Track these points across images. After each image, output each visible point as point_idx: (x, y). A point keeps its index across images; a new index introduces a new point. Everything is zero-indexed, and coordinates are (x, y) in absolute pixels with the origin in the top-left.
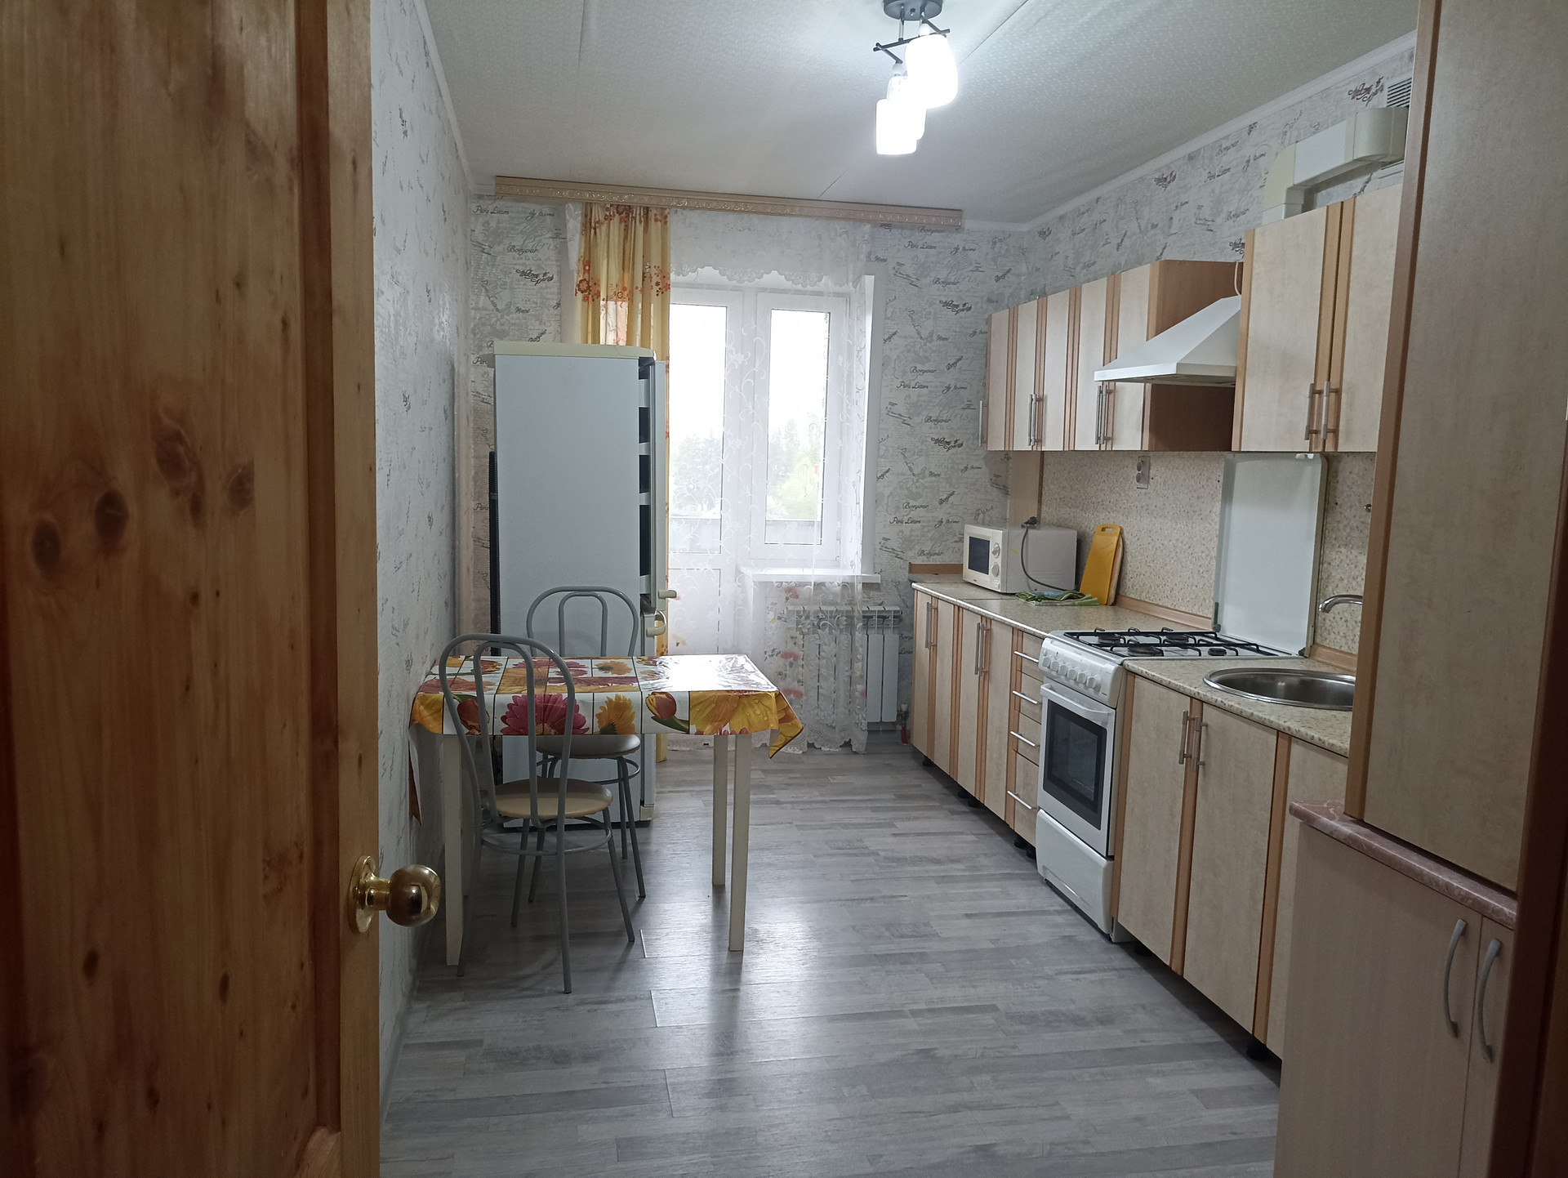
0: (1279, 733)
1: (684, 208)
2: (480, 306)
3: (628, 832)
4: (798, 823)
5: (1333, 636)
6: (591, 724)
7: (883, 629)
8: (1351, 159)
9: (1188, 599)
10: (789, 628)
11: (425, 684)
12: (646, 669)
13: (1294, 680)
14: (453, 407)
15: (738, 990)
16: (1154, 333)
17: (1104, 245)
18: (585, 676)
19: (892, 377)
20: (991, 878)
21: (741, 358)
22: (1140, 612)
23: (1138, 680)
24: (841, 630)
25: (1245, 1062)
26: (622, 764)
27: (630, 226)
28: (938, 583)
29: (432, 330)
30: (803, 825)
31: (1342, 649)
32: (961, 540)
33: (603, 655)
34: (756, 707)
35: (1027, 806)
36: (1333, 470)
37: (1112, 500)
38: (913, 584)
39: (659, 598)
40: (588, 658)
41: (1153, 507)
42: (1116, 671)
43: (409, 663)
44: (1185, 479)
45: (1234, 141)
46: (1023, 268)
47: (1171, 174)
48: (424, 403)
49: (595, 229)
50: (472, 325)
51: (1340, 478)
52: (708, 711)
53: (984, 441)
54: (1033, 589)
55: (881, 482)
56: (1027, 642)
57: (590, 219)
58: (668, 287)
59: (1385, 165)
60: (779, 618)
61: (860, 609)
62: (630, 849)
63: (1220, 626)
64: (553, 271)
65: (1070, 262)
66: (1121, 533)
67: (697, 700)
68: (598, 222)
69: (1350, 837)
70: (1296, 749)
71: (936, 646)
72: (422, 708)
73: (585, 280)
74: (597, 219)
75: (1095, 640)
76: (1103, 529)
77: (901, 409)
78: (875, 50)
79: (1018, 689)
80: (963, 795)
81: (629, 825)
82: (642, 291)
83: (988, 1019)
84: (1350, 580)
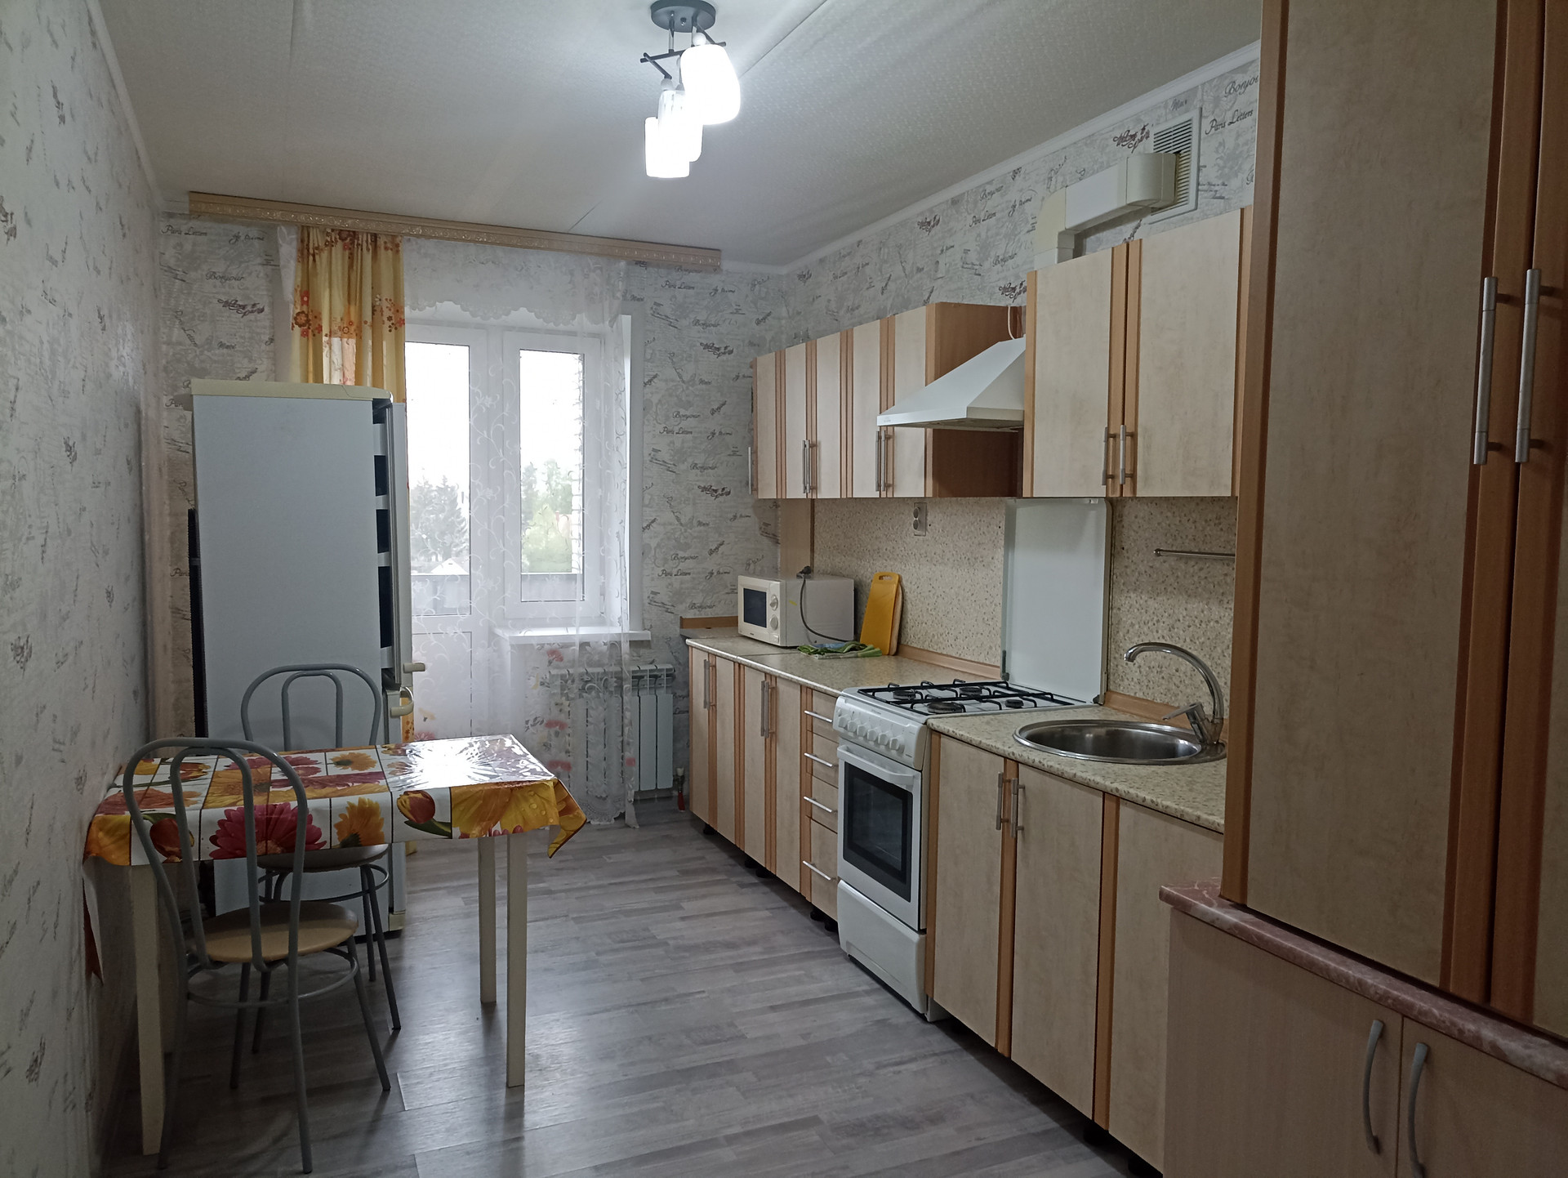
0: (1105, 794)
1: (418, 236)
2: (174, 340)
3: (376, 946)
4: (575, 916)
5: (1126, 682)
6: (329, 837)
7: (655, 688)
8: (1124, 204)
9: (973, 648)
10: (554, 694)
11: (107, 802)
12: (394, 761)
13: (1102, 731)
14: (140, 456)
15: (520, 1139)
16: (933, 379)
17: (868, 289)
18: (318, 775)
19: (655, 422)
20: (791, 959)
21: (488, 401)
22: (925, 662)
23: (944, 740)
24: (611, 692)
25: (1084, 1149)
26: (366, 872)
27: (355, 255)
28: (713, 638)
29: (107, 365)
30: (580, 917)
31: (1137, 695)
32: (734, 591)
33: (338, 745)
34: (531, 801)
35: (826, 877)
36: (1117, 514)
37: (889, 548)
38: (687, 640)
39: (405, 672)
40: (321, 751)
41: (933, 554)
42: (921, 730)
43: (80, 781)
44: (964, 526)
45: (998, 186)
46: (784, 312)
47: (935, 218)
48: (98, 452)
49: (314, 256)
50: (164, 362)
51: (1126, 523)
52: (473, 809)
53: (755, 489)
54: (813, 641)
55: (647, 534)
56: (817, 700)
57: (308, 245)
58: (402, 322)
59: (1154, 210)
60: (542, 684)
61: (629, 669)
62: (379, 967)
63: (1008, 674)
64: (264, 302)
65: (833, 306)
66: (900, 581)
67: (460, 797)
68: (317, 248)
69: (1236, 926)
70: (1126, 811)
71: (715, 706)
72: (101, 834)
73: (303, 312)
74: (316, 245)
75: (890, 696)
76: (881, 578)
77: (665, 455)
78: (642, 61)
79: (809, 749)
80: (750, 864)
81: (376, 937)
82: (372, 326)
83: (813, 1136)
84: (1142, 625)
